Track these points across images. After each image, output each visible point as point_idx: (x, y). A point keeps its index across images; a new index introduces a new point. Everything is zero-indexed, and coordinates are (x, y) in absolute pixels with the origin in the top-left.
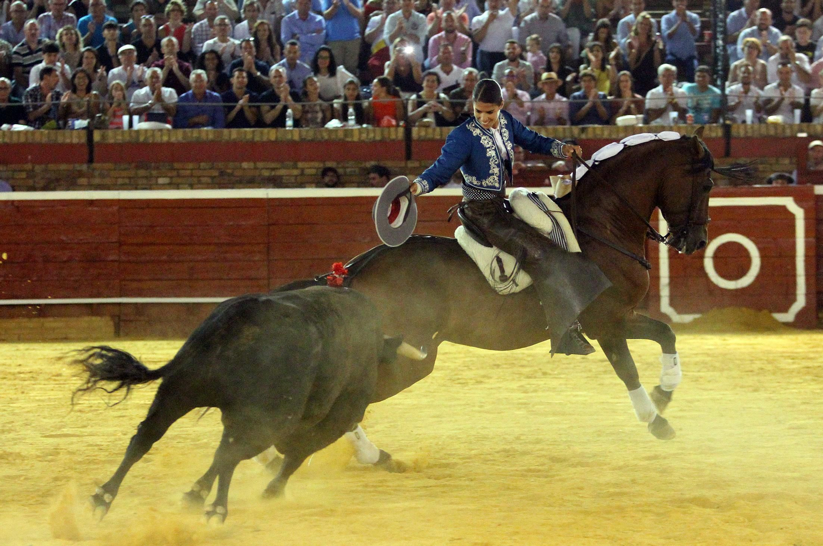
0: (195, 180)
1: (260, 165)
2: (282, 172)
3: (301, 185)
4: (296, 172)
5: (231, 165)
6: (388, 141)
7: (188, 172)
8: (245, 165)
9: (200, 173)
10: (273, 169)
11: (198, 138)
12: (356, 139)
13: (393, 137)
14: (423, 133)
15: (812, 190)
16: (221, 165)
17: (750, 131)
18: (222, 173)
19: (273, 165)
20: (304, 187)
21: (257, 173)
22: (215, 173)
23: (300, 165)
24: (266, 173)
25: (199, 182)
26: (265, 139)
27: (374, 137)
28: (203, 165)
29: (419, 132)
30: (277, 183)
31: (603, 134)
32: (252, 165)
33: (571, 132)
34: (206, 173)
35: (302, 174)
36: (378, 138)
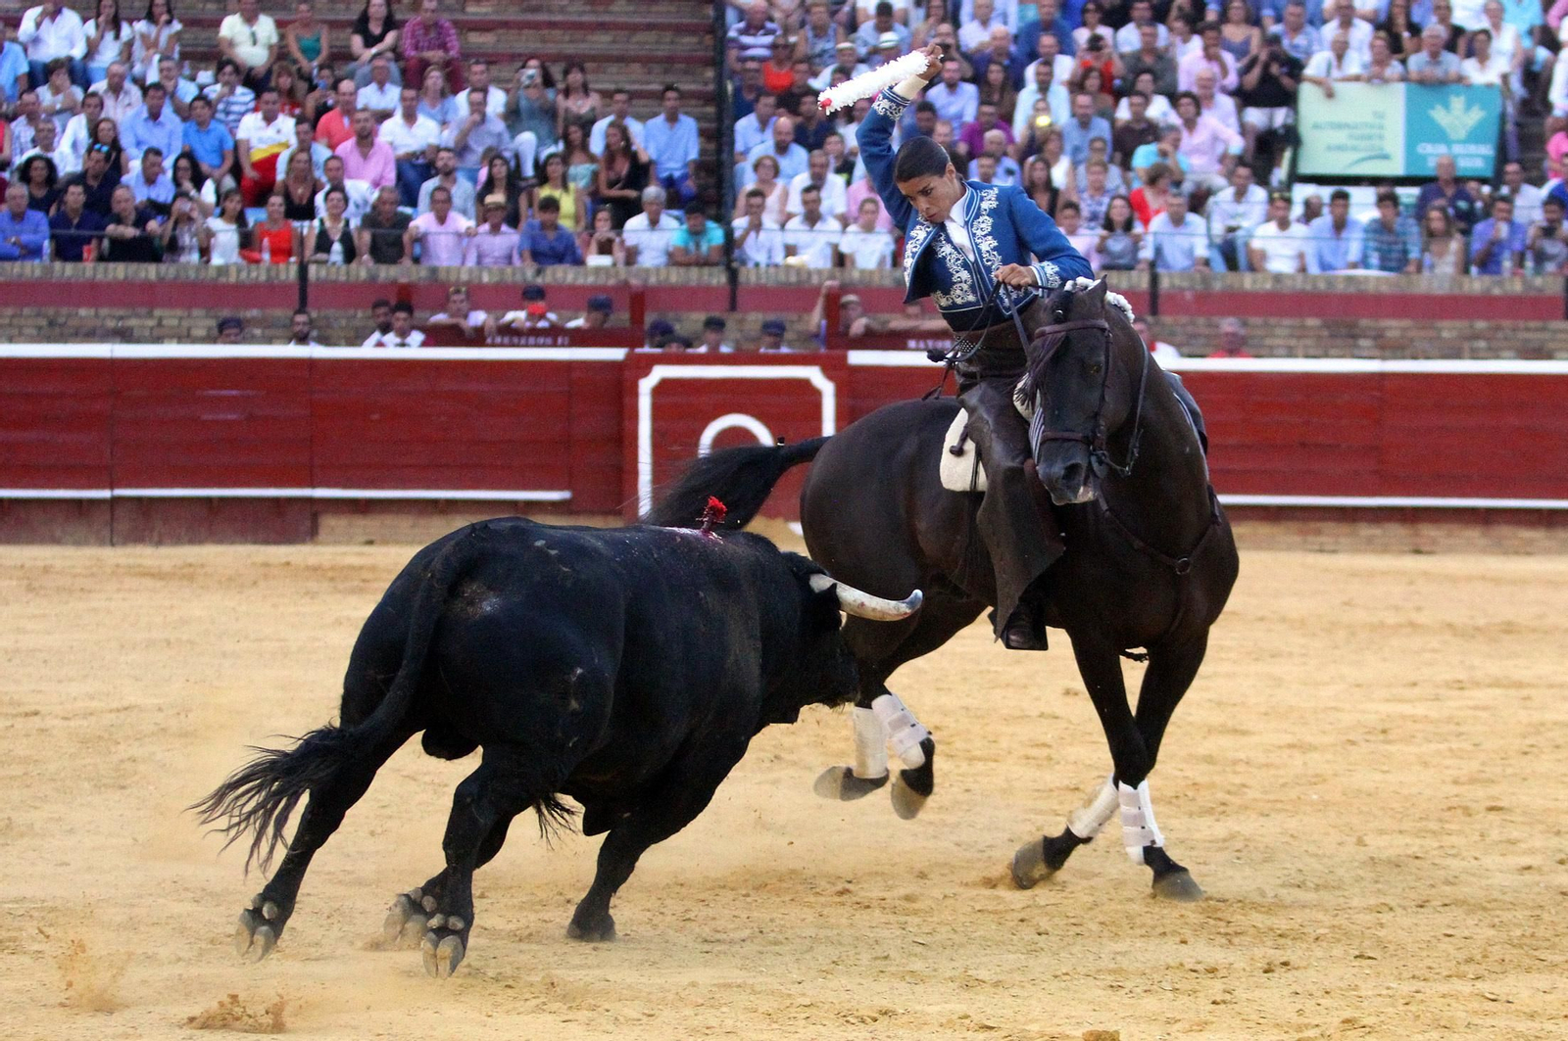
0: (15, 332)
1: (104, 311)
2: (133, 322)
3: (158, 340)
4: (151, 323)
5: (64, 310)
6: (276, 282)
7: (7, 321)
8: (83, 312)
9: (23, 322)
10: (121, 318)
11: (20, 275)
12: (232, 279)
13: (283, 277)
14: (323, 273)
15: (845, 358)
16: (51, 311)
17: (764, 276)
18: (52, 323)
19: (121, 312)
20: (162, 343)
21: (98, 323)
22: (44, 322)
23: (157, 312)
24: (111, 324)
25: (21, 334)
26: (110, 276)
27: (257, 278)
28: (26, 311)
29: (318, 272)
30: (125, 336)
31: (565, 278)
32: (92, 312)
33: (524, 274)
34: (30, 322)
35: (160, 324)
36: (263, 278)
